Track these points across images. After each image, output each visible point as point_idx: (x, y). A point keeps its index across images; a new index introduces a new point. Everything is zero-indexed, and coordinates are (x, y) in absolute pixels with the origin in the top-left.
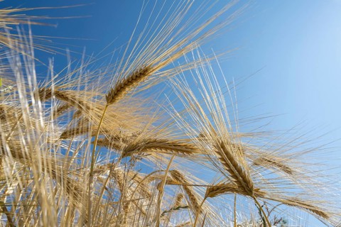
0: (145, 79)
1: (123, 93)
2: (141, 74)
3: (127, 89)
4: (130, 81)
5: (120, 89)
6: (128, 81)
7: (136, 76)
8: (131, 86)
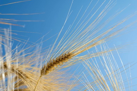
0: (68, 61)
1: (53, 68)
2: (65, 57)
3: (55, 66)
4: (57, 62)
5: (50, 66)
6: (57, 61)
7: (62, 58)
8: (58, 65)
